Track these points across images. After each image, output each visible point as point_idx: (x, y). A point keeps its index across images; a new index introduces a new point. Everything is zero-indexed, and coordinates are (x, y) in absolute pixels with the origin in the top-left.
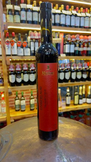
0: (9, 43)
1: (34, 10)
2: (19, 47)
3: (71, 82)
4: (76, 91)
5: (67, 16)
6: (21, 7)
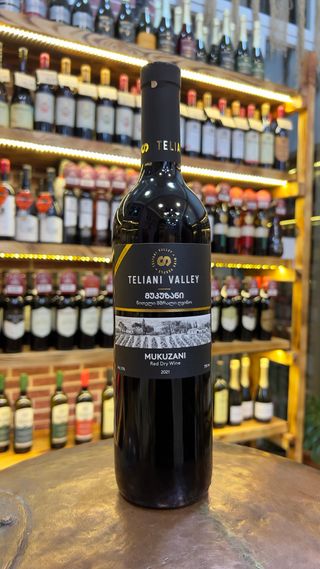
1: (82, 92)
2: (23, 212)
4: (218, 374)
5: (190, 125)
6: (37, 80)
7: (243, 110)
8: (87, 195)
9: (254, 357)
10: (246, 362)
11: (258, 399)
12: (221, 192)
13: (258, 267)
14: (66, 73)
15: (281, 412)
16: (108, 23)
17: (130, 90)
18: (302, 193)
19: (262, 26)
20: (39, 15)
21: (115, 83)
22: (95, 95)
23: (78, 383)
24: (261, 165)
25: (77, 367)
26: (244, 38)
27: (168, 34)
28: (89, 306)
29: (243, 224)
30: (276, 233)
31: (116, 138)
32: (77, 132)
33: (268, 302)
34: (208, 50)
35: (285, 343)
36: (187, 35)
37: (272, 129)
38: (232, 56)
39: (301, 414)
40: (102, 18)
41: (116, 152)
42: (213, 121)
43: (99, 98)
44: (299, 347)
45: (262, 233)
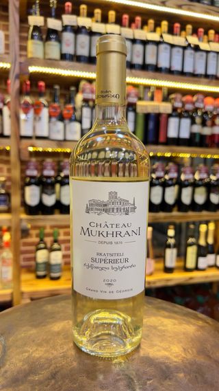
0: (31, 107)
1: (94, 30)
2: (54, 119)
3: (179, 210)
4: (190, 234)
5: (175, 50)
6: (62, 23)
7: (217, 36)
9: (218, 223)
10: (212, 226)
12: (197, 101)
14: (83, 16)
17: (130, 26)
21: (119, 21)
22: (104, 31)
29: (213, 124)
32: (91, 60)
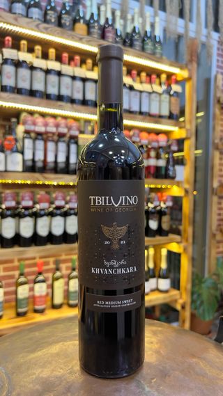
6: (3, 56)
7: (148, 78)
8: (40, 137)
9: (157, 248)
10: (151, 251)
11: (160, 277)
12: (133, 135)
13: (159, 187)
14: (24, 51)
15: (176, 285)
16: (53, 16)
17: (69, 64)
18: (189, 136)
19: (161, 20)
20: (4, 10)
21: (59, 58)
22: (44, 67)
23: (35, 269)
24: (161, 117)
25: (34, 258)
26: (148, 29)
27: (96, 24)
28: (42, 216)
29: (149, 157)
30: (171, 163)
31: (60, 98)
32: (32, 93)
33: (166, 210)
34: (124, 36)
35: (177, 237)
36: (109, 25)
37: (168, 92)
38: (140, 41)
39: (189, 286)
40: (49, 12)
41: (60, 108)
42: (127, 86)
43: (48, 69)
44: (187, 240)
45: (162, 163)
